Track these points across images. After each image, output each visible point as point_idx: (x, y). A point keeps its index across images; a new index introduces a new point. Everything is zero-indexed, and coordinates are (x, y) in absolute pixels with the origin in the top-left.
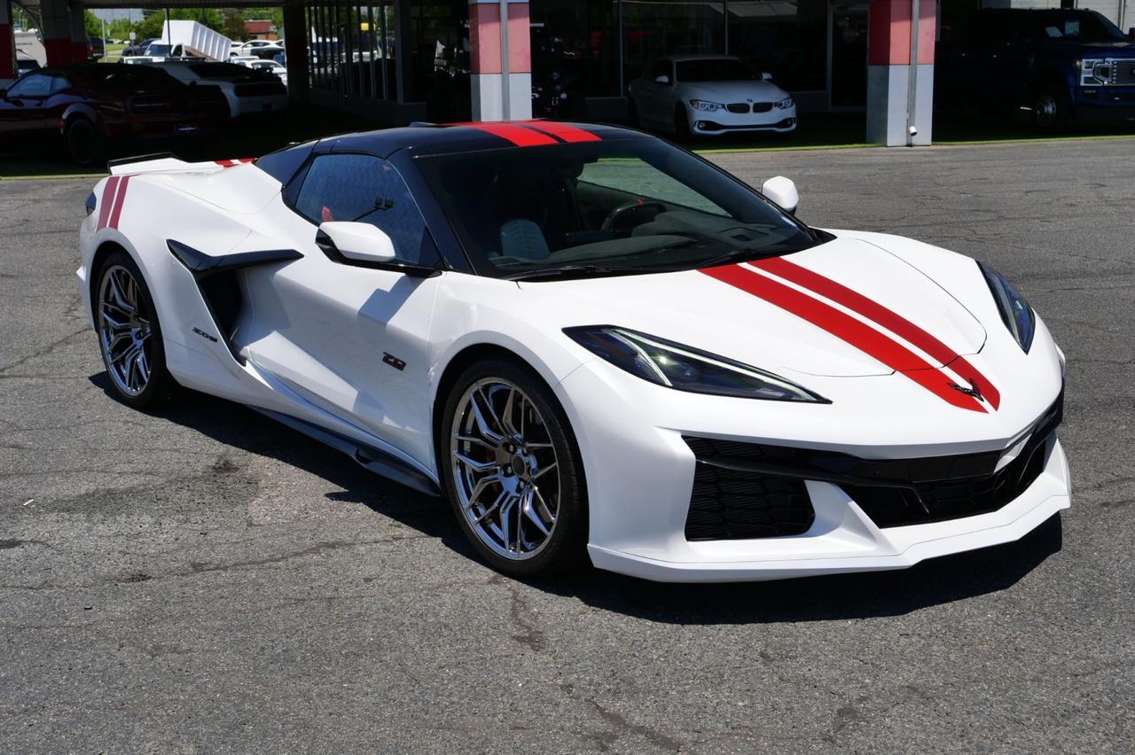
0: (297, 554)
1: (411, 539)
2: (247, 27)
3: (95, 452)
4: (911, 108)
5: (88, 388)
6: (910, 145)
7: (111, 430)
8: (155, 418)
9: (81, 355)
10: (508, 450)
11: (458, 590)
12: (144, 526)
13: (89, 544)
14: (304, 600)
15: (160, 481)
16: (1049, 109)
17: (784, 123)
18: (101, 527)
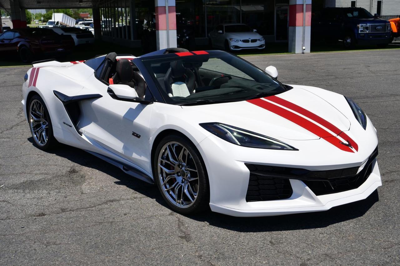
0: (99, 205)
1: (140, 198)
2: (80, 15)
3: (27, 166)
4: (303, 41)
5: (25, 142)
6: (303, 53)
7: (33, 158)
8: (48, 153)
9: (23, 130)
10: (179, 167)
11: (158, 218)
12: (44, 194)
13: (24, 202)
14: (102, 223)
15: (50, 177)
16: (349, 41)
17: (261, 46)
18: (28, 195)
